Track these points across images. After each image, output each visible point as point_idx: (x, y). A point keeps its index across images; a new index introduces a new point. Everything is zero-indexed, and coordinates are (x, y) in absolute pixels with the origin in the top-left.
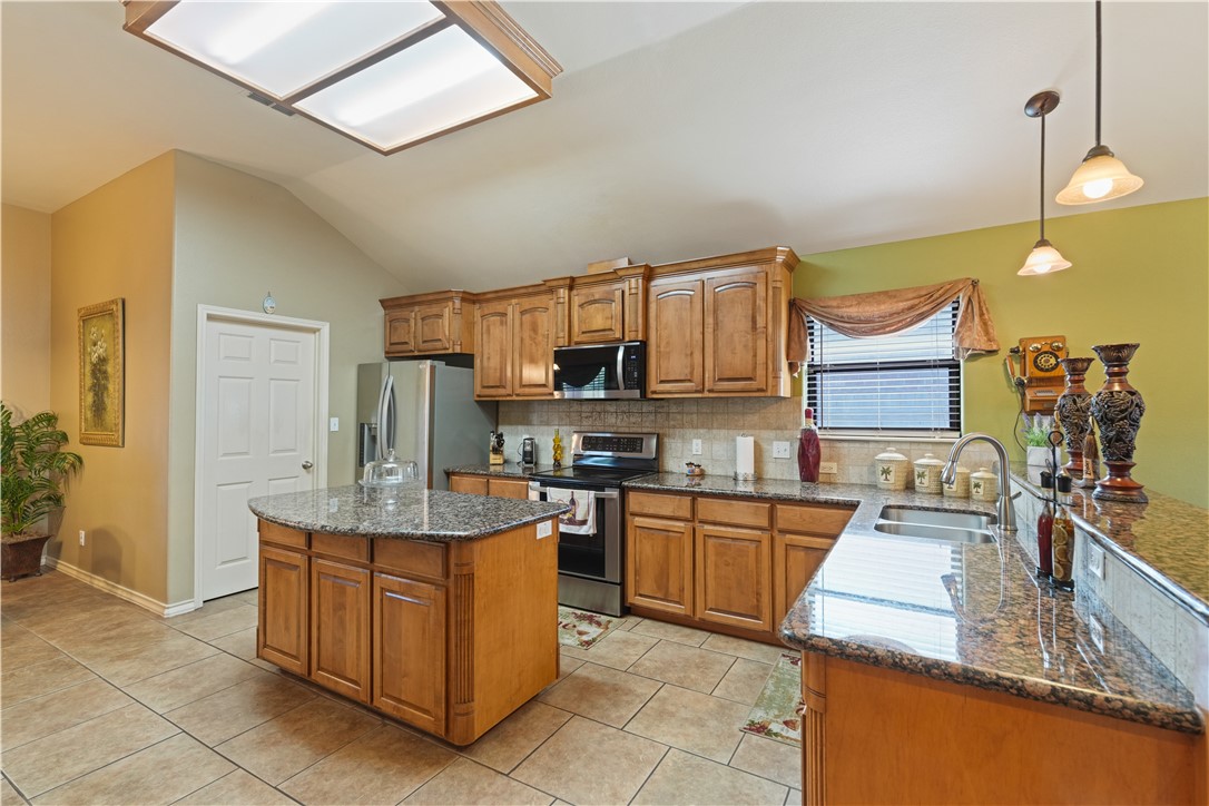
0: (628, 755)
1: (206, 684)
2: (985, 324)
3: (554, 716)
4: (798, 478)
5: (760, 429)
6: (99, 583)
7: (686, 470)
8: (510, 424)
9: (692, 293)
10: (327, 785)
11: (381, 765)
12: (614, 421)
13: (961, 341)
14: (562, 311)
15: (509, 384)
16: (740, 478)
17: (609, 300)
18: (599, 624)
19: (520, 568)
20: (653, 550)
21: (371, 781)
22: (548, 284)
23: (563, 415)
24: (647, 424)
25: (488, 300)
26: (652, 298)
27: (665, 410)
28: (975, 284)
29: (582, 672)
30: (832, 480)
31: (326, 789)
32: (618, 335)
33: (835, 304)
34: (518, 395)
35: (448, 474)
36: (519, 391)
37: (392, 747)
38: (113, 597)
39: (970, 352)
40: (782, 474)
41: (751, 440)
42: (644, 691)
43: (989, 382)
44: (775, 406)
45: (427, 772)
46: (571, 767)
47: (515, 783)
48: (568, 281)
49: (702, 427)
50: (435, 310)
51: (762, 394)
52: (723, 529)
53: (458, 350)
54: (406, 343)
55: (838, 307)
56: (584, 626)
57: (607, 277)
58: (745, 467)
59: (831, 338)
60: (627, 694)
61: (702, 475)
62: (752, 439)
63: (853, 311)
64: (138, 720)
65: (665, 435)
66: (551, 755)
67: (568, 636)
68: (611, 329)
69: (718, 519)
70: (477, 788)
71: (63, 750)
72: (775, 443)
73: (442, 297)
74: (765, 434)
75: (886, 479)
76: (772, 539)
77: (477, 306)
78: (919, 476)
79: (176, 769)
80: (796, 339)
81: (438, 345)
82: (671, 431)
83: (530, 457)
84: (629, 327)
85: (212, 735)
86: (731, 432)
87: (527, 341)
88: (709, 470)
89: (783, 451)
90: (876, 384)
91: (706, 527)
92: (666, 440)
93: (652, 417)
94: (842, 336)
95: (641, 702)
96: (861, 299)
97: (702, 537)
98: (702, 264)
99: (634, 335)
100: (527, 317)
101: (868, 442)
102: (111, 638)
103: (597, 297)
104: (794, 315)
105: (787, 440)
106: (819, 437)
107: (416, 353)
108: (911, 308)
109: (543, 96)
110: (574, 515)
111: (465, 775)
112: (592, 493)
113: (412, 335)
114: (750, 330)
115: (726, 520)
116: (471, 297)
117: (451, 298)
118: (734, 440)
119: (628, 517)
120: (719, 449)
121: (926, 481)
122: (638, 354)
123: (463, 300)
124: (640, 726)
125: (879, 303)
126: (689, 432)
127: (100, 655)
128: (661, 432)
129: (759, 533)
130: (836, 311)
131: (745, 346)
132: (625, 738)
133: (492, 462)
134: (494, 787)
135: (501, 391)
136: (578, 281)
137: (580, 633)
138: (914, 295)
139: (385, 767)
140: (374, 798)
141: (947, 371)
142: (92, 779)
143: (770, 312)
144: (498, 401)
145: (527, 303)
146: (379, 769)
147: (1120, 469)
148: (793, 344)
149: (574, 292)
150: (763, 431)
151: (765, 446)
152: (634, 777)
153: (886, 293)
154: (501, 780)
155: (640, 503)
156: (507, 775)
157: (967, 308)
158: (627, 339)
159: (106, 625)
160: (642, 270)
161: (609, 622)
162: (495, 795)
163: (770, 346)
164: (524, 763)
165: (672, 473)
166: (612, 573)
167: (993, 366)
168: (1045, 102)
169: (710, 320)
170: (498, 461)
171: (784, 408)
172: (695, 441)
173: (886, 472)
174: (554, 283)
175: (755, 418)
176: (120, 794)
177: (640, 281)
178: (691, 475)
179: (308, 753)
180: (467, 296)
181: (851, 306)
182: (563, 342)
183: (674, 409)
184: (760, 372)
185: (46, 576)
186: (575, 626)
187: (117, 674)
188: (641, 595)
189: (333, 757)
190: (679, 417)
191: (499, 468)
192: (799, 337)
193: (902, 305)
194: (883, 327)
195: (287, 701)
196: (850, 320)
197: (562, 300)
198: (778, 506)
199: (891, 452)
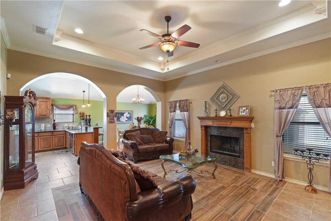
2: (77, 110)
4: (53, 129)
16: (42, 130)
28: (76, 105)
39: (75, 113)
40: (49, 129)
41: (44, 124)
43: (77, 117)
52: (44, 137)
59: (56, 110)
76: (53, 137)
89: (49, 126)
96: (62, 105)
101: (63, 124)
104: (52, 106)
105: (50, 124)
106: (56, 124)
114: (46, 109)
118: (40, 125)
125: (64, 106)
138: (68, 106)
141: (72, 115)
147: (90, 124)
150: (46, 123)
151: (46, 125)
167: (78, 114)
168: (84, 92)
173: (66, 127)
175: (44, 121)
181: (60, 106)
192: (53, 110)
198: (53, 132)
199: (66, 125)
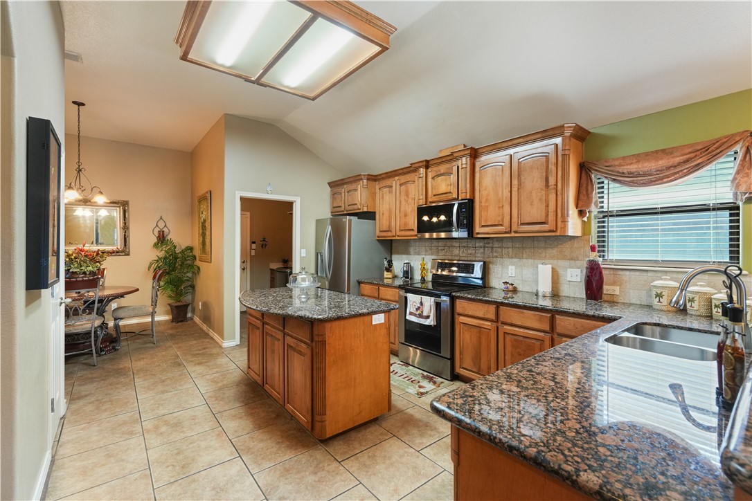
0: (415, 468)
1: (225, 383)
3: (381, 434)
4: (584, 296)
5: (558, 259)
6: (205, 327)
7: (503, 286)
8: (398, 254)
9: (503, 164)
10: (252, 444)
11: (280, 441)
12: (457, 252)
13: (738, 186)
14: (422, 182)
15: (393, 230)
16: (540, 294)
17: (449, 173)
18: (435, 383)
19: (360, 341)
20: (471, 339)
21: (272, 447)
22: (413, 166)
23: (428, 248)
24: (479, 255)
25: (383, 179)
26: (477, 169)
27: (490, 245)
28: (750, 134)
29: (410, 411)
30: (615, 300)
31: (251, 446)
32: (455, 196)
33: (617, 163)
34: (398, 236)
35: (359, 283)
36: (398, 233)
37: (290, 432)
38: (208, 334)
39: (747, 195)
40: (574, 294)
42: (444, 431)
44: (569, 243)
45: (300, 450)
46: (377, 467)
47: (342, 468)
48: (424, 163)
49: (516, 257)
50: (353, 186)
51: (553, 234)
52: (517, 329)
53: (365, 209)
54: (340, 207)
55: (620, 165)
56: (425, 383)
57: (448, 158)
58: (545, 287)
59: (616, 190)
60: (432, 430)
61: (515, 291)
62: (550, 266)
63: (633, 168)
64: (192, 395)
65: (490, 262)
66: (369, 457)
67: (411, 387)
68: (450, 192)
69: (514, 322)
70: (321, 465)
71: (162, 402)
72: (569, 270)
73: (357, 179)
74: (561, 263)
75: (659, 301)
76: (553, 340)
77: (377, 183)
78: (689, 301)
79: (197, 421)
80: (584, 192)
81: (355, 207)
82: (495, 259)
83: (408, 273)
84: (462, 190)
85: (217, 408)
86: (536, 261)
87: (403, 202)
88: (520, 288)
89: (574, 278)
90: (657, 225)
91: (506, 327)
92: (491, 266)
93: (482, 250)
94: (625, 188)
95: (439, 437)
96: (638, 157)
97: (503, 333)
98: (510, 143)
99: (465, 195)
100: (403, 187)
101: (647, 271)
102: (199, 354)
103: (442, 172)
104: (583, 175)
105: (578, 268)
106: (602, 266)
107: (345, 212)
108: (687, 161)
109: (384, 49)
110: (422, 312)
111: (318, 457)
112: (433, 298)
113: (343, 202)
114: (544, 188)
115: (519, 323)
116: (373, 178)
117: (361, 179)
118: (537, 267)
119: (456, 316)
120: (527, 273)
121: (696, 305)
122: (468, 208)
123: (368, 179)
124: (431, 451)
125: (657, 160)
126: (506, 261)
127: (192, 361)
128: (487, 260)
129: (542, 334)
130: (618, 169)
131: (540, 199)
132: (418, 457)
133: (385, 276)
134: (330, 467)
135: (389, 234)
136: (431, 163)
137: (420, 387)
138: (690, 150)
139: (282, 442)
140: (270, 457)
141: (727, 213)
142: (166, 418)
143: (560, 173)
144: (391, 240)
145: (403, 178)
146: (278, 442)
148: (582, 197)
149: (429, 170)
150: (560, 261)
151: (561, 272)
152: (413, 483)
153: (663, 151)
154: (335, 464)
155: (463, 307)
156: (340, 462)
157: (745, 157)
158: (460, 198)
159: (200, 348)
160: (468, 152)
161: (442, 382)
162: (328, 471)
163: (559, 198)
164: (352, 458)
165: (495, 288)
166: (446, 352)
169: (515, 182)
170: (389, 277)
171: (576, 244)
172: (510, 267)
173: (659, 296)
174: (417, 165)
175: (554, 251)
176: (172, 427)
177: (469, 159)
178: (506, 291)
179: (252, 426)
180: (371, 177)
181: (631, 164)
182: (422, 202)
183: (496, 245)
184: (551, 218)
185: (189, 322)
186: (419, 382)
187: (194, 371)
188: (464, 368)
189: (261, 431)
190: (499, 250)
191: (390, 281)
192: (587, 190)
193: (678, 160)
194: (662, 179)
195: (253, 397)
196: (630, 174)
197: (421, 176)
198: (557, 316)
199: (666, 279)
